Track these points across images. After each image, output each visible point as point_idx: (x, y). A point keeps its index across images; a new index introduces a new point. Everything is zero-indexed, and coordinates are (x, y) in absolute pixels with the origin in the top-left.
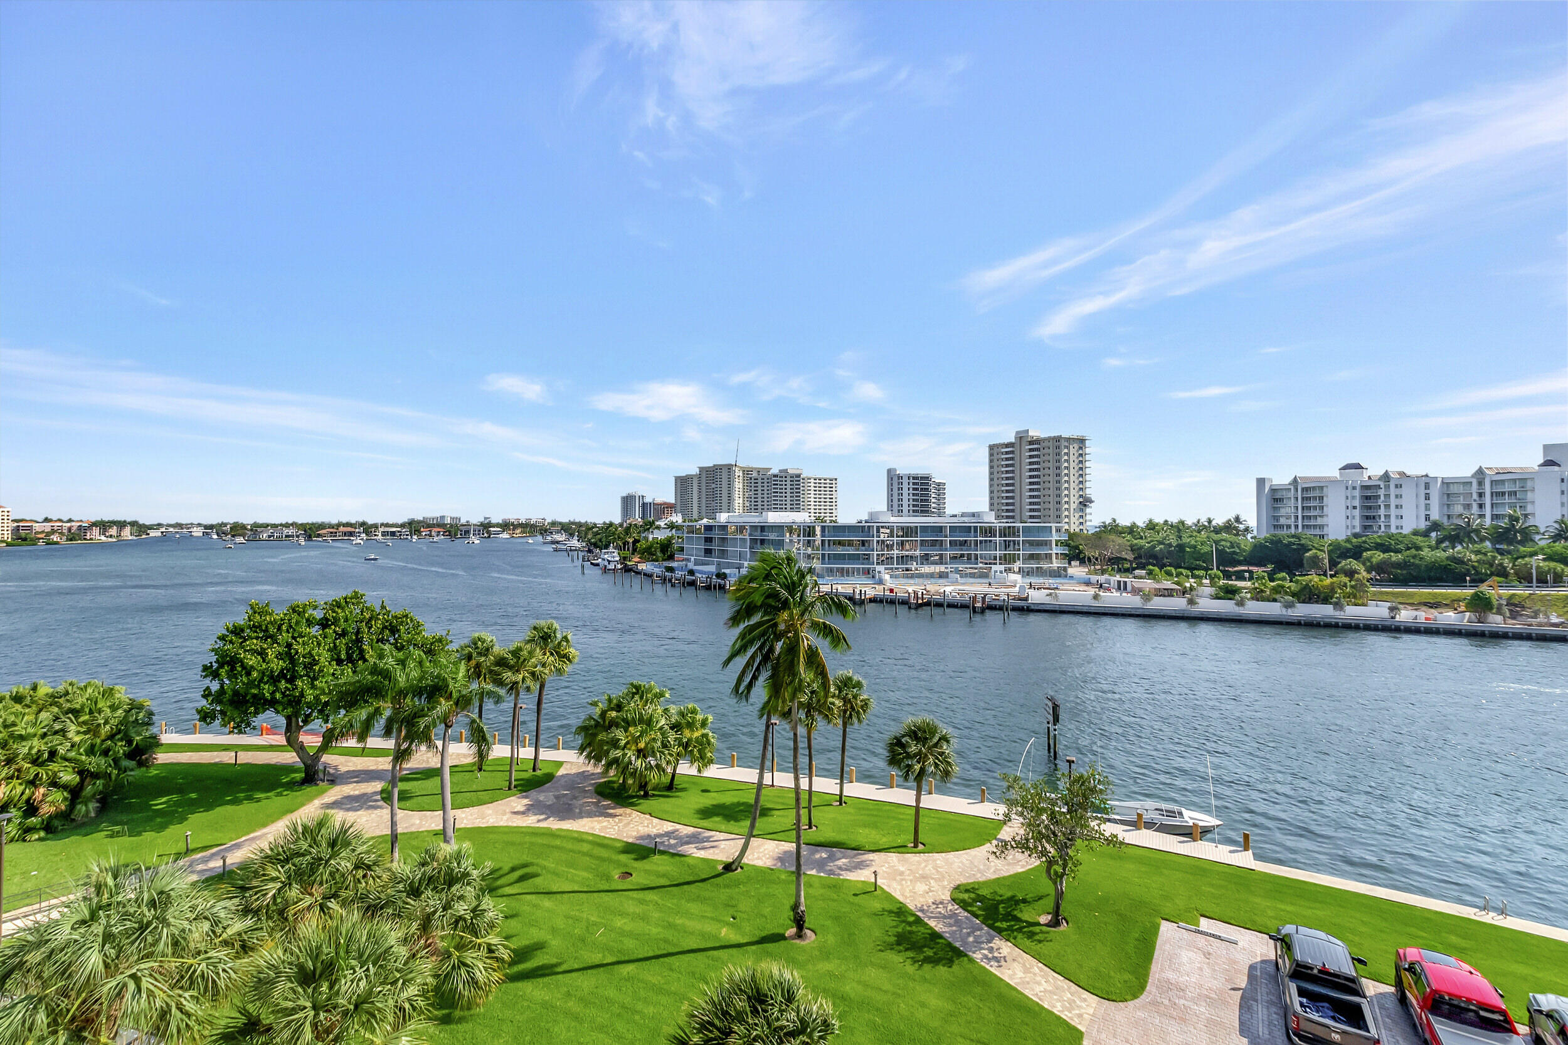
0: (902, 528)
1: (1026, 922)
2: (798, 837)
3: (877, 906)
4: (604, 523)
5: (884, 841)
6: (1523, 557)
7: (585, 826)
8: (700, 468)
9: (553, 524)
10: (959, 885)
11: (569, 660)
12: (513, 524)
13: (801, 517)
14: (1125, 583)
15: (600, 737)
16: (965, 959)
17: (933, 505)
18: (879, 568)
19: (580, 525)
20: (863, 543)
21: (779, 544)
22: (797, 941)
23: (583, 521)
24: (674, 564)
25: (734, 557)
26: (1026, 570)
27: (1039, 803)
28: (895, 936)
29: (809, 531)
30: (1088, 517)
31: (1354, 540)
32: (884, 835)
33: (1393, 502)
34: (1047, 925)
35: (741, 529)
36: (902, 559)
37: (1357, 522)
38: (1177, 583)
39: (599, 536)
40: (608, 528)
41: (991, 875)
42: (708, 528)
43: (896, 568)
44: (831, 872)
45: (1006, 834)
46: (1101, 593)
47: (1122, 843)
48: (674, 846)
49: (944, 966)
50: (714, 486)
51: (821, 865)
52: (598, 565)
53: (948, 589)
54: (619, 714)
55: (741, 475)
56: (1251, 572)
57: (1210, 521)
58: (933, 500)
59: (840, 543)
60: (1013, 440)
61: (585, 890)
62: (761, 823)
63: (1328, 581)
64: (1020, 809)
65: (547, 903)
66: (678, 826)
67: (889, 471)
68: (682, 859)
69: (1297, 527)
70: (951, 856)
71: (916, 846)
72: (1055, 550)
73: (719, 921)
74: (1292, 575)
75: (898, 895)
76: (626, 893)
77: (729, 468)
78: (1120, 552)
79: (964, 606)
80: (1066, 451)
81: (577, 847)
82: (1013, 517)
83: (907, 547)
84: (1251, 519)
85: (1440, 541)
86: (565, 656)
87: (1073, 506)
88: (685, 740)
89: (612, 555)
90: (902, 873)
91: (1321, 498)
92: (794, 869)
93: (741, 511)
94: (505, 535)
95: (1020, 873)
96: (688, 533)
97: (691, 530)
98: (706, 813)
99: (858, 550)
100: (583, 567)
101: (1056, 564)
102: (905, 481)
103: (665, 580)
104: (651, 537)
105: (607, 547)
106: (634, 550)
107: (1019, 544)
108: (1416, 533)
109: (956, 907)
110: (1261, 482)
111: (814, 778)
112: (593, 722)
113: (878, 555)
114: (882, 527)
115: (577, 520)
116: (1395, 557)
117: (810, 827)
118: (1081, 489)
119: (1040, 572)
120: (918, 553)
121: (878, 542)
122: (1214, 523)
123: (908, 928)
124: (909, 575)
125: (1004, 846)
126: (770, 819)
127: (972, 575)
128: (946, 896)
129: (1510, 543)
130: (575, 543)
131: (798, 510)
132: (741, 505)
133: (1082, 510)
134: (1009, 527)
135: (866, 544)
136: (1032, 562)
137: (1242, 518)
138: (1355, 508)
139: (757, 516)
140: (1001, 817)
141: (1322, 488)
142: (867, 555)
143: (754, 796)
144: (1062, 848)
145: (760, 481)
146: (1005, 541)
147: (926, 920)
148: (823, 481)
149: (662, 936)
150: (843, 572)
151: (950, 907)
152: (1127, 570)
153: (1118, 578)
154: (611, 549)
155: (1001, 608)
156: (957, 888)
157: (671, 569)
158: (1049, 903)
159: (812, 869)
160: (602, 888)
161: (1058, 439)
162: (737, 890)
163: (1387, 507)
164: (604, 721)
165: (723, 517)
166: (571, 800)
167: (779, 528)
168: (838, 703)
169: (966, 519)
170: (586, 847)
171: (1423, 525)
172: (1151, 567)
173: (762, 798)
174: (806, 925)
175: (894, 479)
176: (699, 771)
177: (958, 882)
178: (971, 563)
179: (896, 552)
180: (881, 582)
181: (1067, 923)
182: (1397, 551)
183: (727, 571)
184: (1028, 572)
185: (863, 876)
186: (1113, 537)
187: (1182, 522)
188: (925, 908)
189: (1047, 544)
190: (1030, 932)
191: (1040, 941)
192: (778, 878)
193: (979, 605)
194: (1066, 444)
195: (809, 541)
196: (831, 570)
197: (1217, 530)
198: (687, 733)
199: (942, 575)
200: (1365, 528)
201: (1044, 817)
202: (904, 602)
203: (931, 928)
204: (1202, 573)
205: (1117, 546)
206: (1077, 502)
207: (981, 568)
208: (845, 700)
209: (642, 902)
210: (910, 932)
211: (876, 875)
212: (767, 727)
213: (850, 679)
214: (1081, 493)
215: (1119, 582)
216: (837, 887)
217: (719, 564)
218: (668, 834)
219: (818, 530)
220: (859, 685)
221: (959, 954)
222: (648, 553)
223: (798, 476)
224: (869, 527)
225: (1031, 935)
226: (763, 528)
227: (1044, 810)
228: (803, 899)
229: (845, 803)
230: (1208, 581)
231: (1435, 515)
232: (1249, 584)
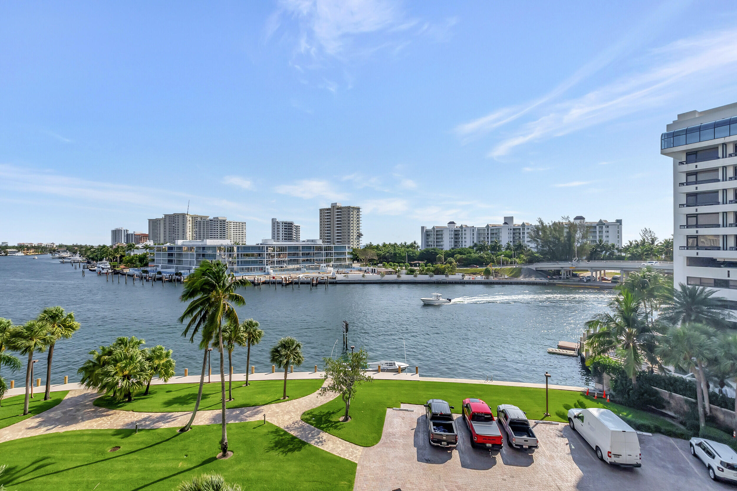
0: (279, 247)
1: (334, 422)
2: (223, 406)
3: (265, 431)
4: (99, 246)
5: (269, 399)
6: (498, 256)
7: (86, 426)
8: (164, 215)
9: (61, 246)
10: (305, 412)
11: (73, 329)
12: (27, 247)
13: (226, 242)
14: (375, 269)
15: (96, 372)
16: (307, 445)
17: (294, 236)
18: (268, 267)
19: (81, 247)
20: (259, 255)
21: (214, 256)
22: (223, 459)
23: (83, 244)
24: (148, 269)
25: (187, 264)
26: (335, 266)
27: (340, 368)
28: (274, 443)
29: (230, 249)
30: (361, 242)
31: (452, 250)
32: (269, 396)
33: (464, 236)
34: (342, 421)
35: (191, 248)
36: (279, 262)
37: (453, 244)
38: (394, 269)
39: (95, 254)
40: (102, 249)
41: (319, 405)
42: (170, 248)
43: (276, 267)
44: (242, 420)
45: (325, 385)
46: (366, 274)
47: (372, 379)
48: (149, 425)
49: (297, 451)
50: (174, 225)
51: (236, 417)
52: (95, 271)
53: (301, 276)
54: (110, 357)
55: (191, 219)
56: (419, 263)
57: (405, 244)
58: (294, 234)
59: (247, 255)
60: (330, 207)
61: (86, 463)
62: (202, 403)
63: (444, 266)
64: (331, 372)
65: (55, 479)
66: (151, 414)
67: (273, 219)
68: (154, 431)
69: (434, 245)
70: (301, 400)
71: (284, 398)
72: (347, 256)
73: (178, 459)
74: (432, 264)
75: (276, 424)
76: (117, 458)
77: (184, 215)
78: (373, 257)
79: (308, 283)
80: (352, 213)
81: (80, 439)
82: (330, 242)
83: (282, 256)
84: (419, 243)
85: (477, 251)
86: (70, 327)
87: (355, 237)
88: (155, 366)
89: (105, 265)
90: (277, 413)
91: (442, 234)
92: (221, 422)
93: (191, 239)
94: (20, 254)
95: (332, 400)
96: (157, 251)
97: (159, 250)
98: (169, 403)
99: (257, 258)
100: (83, 272)
101: (347, 262)
102: (281, 225)
103: (142, 278)
104: (132, 254)
105: (101, 260)
106: (121, 261)
107: (332, 254)
108: (470, 248)
109: (303, 422)
110: (423, 228)
111: (233, 375)
112: (91, 364)
113: (267, 261)
114: (269, 247)
115: (79, 244)
116: (464, 257)
117: (230, 400)
118: (358, 230)
119: (341, 266)
120: (287, 259)
121: (267, 254)
122: (407, 244)
123: (281, 438)
124: (282, 270)
125: (325, 390)
126: (208, 400)
127: (312, 269)
128: (299, 418)
129: (495, 251)
130: (77, 257)
131: (224, 238)
132: (191, 236)
133: (358, 239)
134: (328, 246)
135: (261, 256)
136: (338, 262)
137: (417, 242)
138: (452, 238)
139: (200, 242)
140: (323, 377)
141: (442, 230)
142: (261, 261)
143: (198, 390)
144: (349, 386)
145: (202, 223)
146: (326, 253)
147: (289, 432)
148: (238, 224)
149: (140, 477)
150: (248, 269)
151: (300, 423)
152: (375, 264)
153: (372, 267)
154: (104, 261)
155: (324, 283)
156: (304, 414)
157: (146, 272)
158: (343, 412)
159: (231, 420)
160: (99, 459)
161: (349, 208)
162: (188, 440)
163: (462, 238)
164: (100, 362)
165: (179, 242)
166: (76, 412)
167: (214, 248)
168: (246, 335)
169: (309, 243)
170: (86, 438)
171: (472, 245)
172: (384, 263)
173: (203, 390)
174: (228, 449)
175: (275, 224)
176: (165, 381)
177: (304, 411)
178: (311, 263)
179: (276, 259)
180: (268, 274)
181: (351, 418)
182: (464, 254)
183: (182, 272)
184: (336, 266)
185: (259, 417)
186: (369, 250)
187: (396, 244)
188: (289, 426)
189: (344, 253)
190: (335, 426)
191: (340, 429)
192: (212, 429)
193: (315, 282)
194: (352, 210)
195: (230, 255)
196: (243, 269)
197: (408, 247)
198: (157, 362)
199: (298, 269)
200: (455, 246)
201: (342, 374)
202: (280, 283)
203: (292, 435)
204: (402, 264)
205: (372, 254)
206: (356, 235)
207: (316, 265)
208: (249, 333)
209: (126, 461)
210: (282, 439)
211: (265, 416)
212: (206, 352)
213: (251, 322)
214: (358, 231)
215: (372, 269)
216: (244, 426)
217: (177, 268)
218: (145, 419)
219: (235, 249)
220: (257, 325)
221: (304, 443)
222: (131, 263)
223: (224, 221)
224: (262, 247)
225: (336, 427)
226: (204, 248)
227: (341, 371)
228: (226, 437)
229: (249, 384)
230: (404, 268)
231: (475, 242)
232: (418, 268)
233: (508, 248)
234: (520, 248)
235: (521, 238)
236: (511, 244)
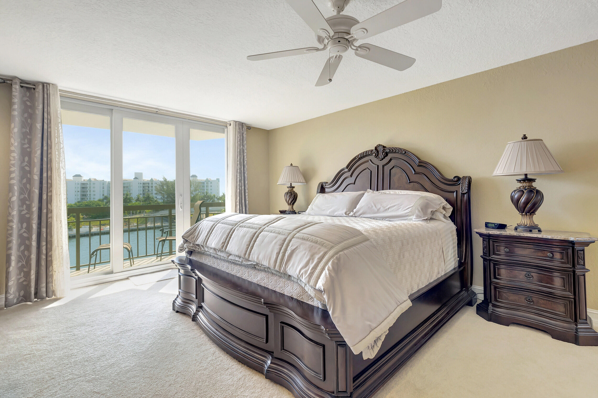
31: (78, 204)
33: (92, 189)
37: (79, 197)
108: (99, 200)
138: (78, 191)
163: (90, 191)
171: (102, 198)
200: (82, 199)
233: (138, 200)
234: (149, 199)
235: (150, 191)
236: (141, 196)
